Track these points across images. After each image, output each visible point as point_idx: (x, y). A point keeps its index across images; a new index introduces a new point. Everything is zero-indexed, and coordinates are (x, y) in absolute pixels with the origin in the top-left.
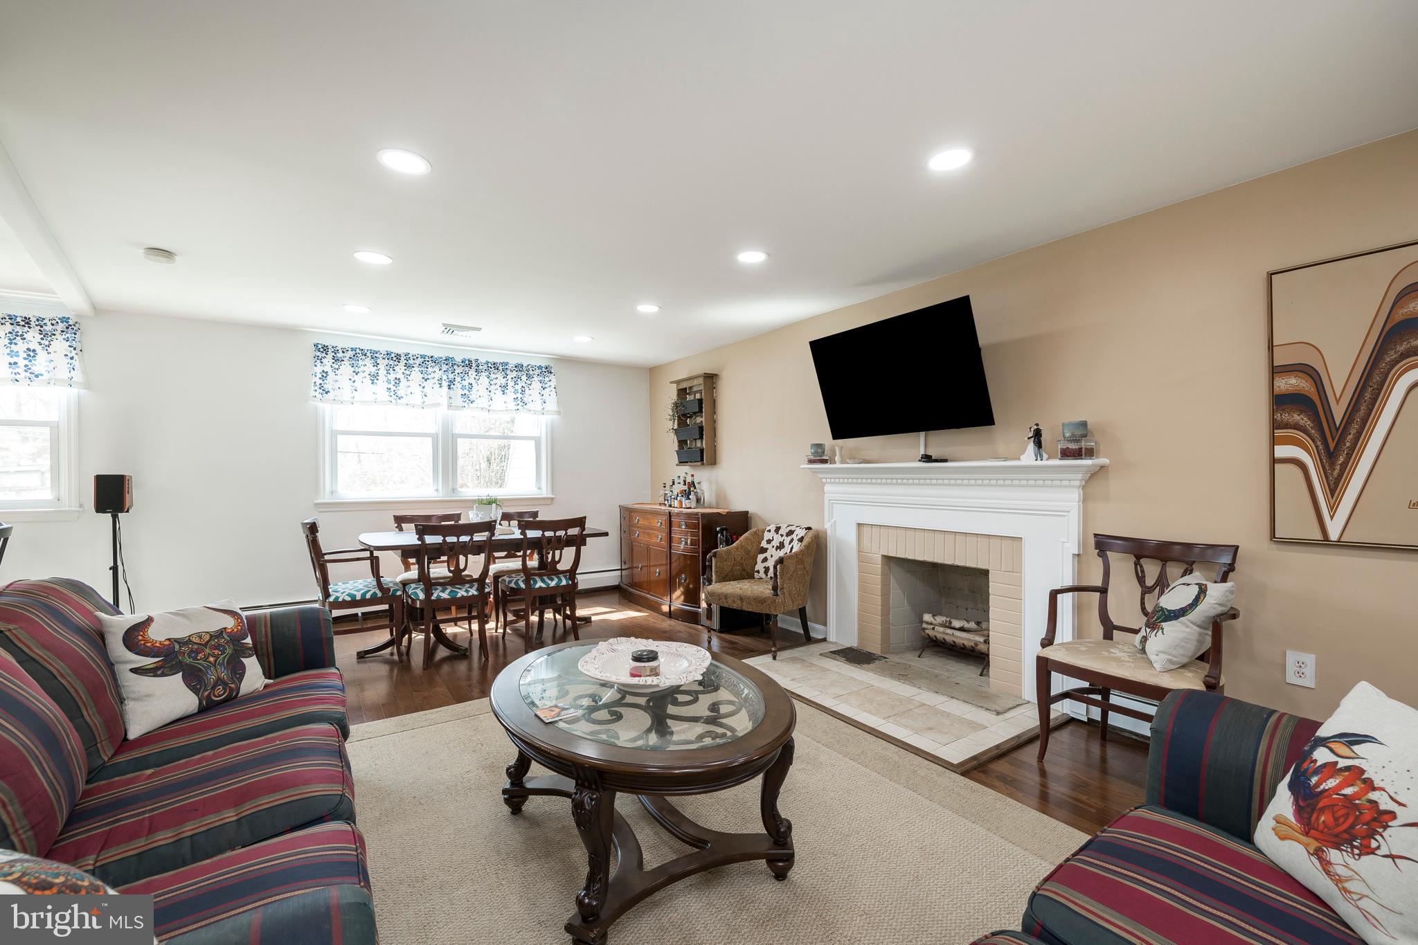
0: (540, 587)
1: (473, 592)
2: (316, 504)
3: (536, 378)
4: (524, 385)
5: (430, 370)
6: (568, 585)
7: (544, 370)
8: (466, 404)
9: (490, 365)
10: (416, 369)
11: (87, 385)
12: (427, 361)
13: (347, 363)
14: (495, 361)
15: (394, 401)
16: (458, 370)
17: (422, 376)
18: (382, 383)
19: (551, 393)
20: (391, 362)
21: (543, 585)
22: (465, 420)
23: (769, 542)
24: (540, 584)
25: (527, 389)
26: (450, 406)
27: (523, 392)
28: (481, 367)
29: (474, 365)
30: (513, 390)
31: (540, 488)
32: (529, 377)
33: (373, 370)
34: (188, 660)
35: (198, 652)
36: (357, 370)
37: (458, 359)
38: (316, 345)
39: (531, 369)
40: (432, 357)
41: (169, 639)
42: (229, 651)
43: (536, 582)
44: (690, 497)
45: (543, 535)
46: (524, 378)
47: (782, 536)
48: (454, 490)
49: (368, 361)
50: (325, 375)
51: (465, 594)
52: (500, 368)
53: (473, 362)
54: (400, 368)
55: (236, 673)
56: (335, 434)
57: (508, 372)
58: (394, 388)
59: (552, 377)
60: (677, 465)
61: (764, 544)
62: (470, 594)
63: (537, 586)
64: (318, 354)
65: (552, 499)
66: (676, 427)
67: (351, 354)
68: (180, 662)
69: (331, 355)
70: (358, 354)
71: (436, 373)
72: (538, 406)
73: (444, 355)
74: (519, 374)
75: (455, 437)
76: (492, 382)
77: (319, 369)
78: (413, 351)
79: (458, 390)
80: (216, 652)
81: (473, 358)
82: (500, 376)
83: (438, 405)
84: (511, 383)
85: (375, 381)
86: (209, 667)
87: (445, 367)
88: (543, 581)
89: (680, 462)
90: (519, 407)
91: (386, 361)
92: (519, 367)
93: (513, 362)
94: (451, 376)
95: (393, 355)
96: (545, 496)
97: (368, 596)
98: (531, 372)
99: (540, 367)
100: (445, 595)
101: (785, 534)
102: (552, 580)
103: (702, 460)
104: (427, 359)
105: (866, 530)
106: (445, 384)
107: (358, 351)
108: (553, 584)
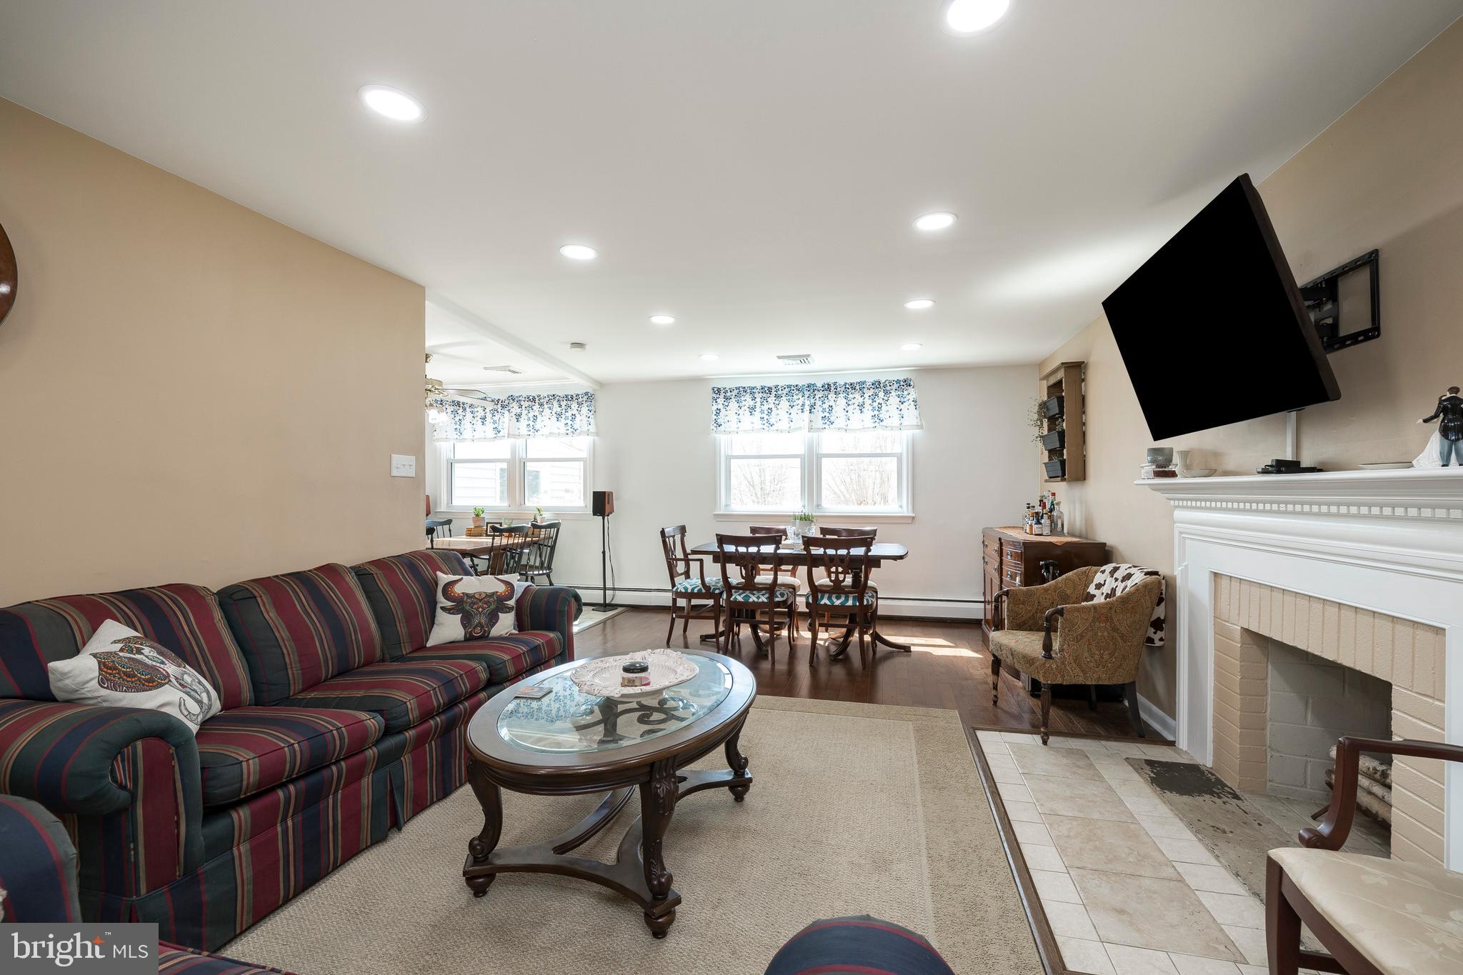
0: (825, 604)
1: (764, 599)
2: (715, 515)
3: (893, 393)
4: (882, 402)
5: (795, 397)
6: (854, 606)
7: (902, 383)
8: (826, 426)
9: (847, 386)
10: (784, 398)
11: (597, 434)
12: (793, 390)
13: (733, 400)
14: (852, 382)
15: (767, 428)
16: (819, 395)
17: (789, 404)
18: (757, 414)
20: (765, 395)
21: (828, 603)
22: (830, 441)
23: (1099, 586)
24: (825, 601)
25: (884, 405)
26: (810, 429)
27: (880, 408)
28: (839, 389)
29: (832, 388)
30: (871, 408)
31: (901, 507)
32: (886, 392)
33: (752, 403)
34: (468, 608)
35: (475, 604)
36: (741, 405)
37: (819, 385)
38: (713, 389)
39: (888, 385)
40: (797, 386)
41: (463, 593)
42: (493, 607)
43: (822, 598)
44: (1043, 521)
45: (825, 552)
46: (881, 394)
47: (1116, 580)
48: (818, 506)
49: (748, 397)
50: (718, 411)
51: (756, 600)
52: (858, 387)
53: (832, 385)
54: (772, 399)
55: (491, 621)
56: (729, 458)
57: (865, 390)
58: (767, 417)
59: (911, 389)
60: (1046, 481)
61: (1092, 589)
62: (760, 600)
63: (822, 602)
64: (714, 395)
65: (913, 518)
67: (736, 392)
68: (464, 608)
69: (722, 395)
70: (740, 391)
71: (799, 399)
72: (895, 421)
73: (805, 382)
74: (877, 391)
75: (820, 457)
76: (850, 403)
77: (714, 408)
78: (781, 383)
79: (818, 413)
80: (485, 606)
81: (831, 381)
82: (857, 395)
83: (800, 428)
84: (868, 402)
85: (753, 412)
86: (476, 615)
87: (807, 394)
88: (829, 599)
89: (1050, 478)
91: (761, 395)
92: (877, 385)
93: (870, 380)
94: (813, 401)
95: (766, 389)
96: (906, 514)
97: (696, 591)
98: (888, 388)
99: (898, 381)
100: (740, 599)
101: (1120, 579)
102: (838, 598)
103: (1064, 474)
104: (793, 388)
105: (1224, 583)
106: (807, 408)
107: (741, 389)
108: (837, 603)
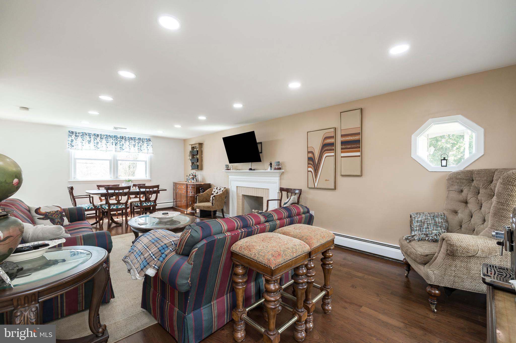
0: (145, 205)
1: (124, 206)
2: (69, 182)
3: (145, 142)
4: (141, 145)
5: (109, 139)
6: (153, 205)
7: (148, 140)
8: (121, 150)
9: (129, 138)
10: (104, 139)
13: (80, 137)
14: (131, 137)
15: (96, 149)
16: (119, 140)
17: (106, 141)
18: (92, 144)
19: (150, 147)
20: (95, 137)
21: (146, 205)
22: (121, 155)
23: (214, 192)
24: (145, 204)
25: (142, 146)
26: (116, 151)
27: (141, 147)
28: (126, 139)
29: (124, 138)
30: (137, 147)
31: (146, 177)
32: (143, 142)
33: (89, 139)
34: (51, 217)
36: (83, 139)
37: (119, 136)
38: (69, 131)
40: (110, 135)
41: (45, 212)
42: (60, 215)
43: (143, 204)
44: (194, 179)
45: (146, 190)
46: (141, 142)
48: (117, 177)
49: (88, 137)
50: (72, 141)
52: (133, 139)
53: (124, 137)
54: (99, 139)
55: (62, 220)
56: (75, 159)
57: (136, 140)
58: (96, 145)
59: (151, 142)
60: (191, 170)
62: (122, 207)
63: (144, 205)
64: (70, 134)
65: (150, 180)
66: (191, 158)
67: (81, 134)
68: (49, 217)
69: (74, 134)
70: (84, 134)
71: (111, 140)
72: (146, 151)
73: (114, 135)
74: (140, 141)
75: (117, 161)
76: (130, 144)
77: (70, 139)
78: (103, 133)
79: (118, 146)
80: (57, 215)
81: (124, 136)
82: (133, 141)
83: (112, 150)
84: (137, 144)
85: (90, 143)
86: (55, 219)
87: (114, 139)
88: (146, 203)
90: (139, 151)
91: (94, 137)
92: (139, 139)
93: (137, 137)
94: (116, 142)
95: (96, 135)
96: (148, 179)
97: (89, 208)
98: (144, 141)
99: (147, 139)
100: (115, 208)
101: (218, 190)
102: (149, 203)
103: (198, 168)
104: (108, 136)
105: (238, 188)
106: (114, 144)
107: (84, 133)
108: (149, 204)
